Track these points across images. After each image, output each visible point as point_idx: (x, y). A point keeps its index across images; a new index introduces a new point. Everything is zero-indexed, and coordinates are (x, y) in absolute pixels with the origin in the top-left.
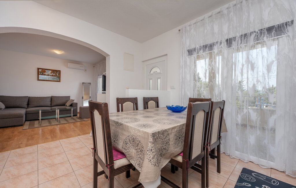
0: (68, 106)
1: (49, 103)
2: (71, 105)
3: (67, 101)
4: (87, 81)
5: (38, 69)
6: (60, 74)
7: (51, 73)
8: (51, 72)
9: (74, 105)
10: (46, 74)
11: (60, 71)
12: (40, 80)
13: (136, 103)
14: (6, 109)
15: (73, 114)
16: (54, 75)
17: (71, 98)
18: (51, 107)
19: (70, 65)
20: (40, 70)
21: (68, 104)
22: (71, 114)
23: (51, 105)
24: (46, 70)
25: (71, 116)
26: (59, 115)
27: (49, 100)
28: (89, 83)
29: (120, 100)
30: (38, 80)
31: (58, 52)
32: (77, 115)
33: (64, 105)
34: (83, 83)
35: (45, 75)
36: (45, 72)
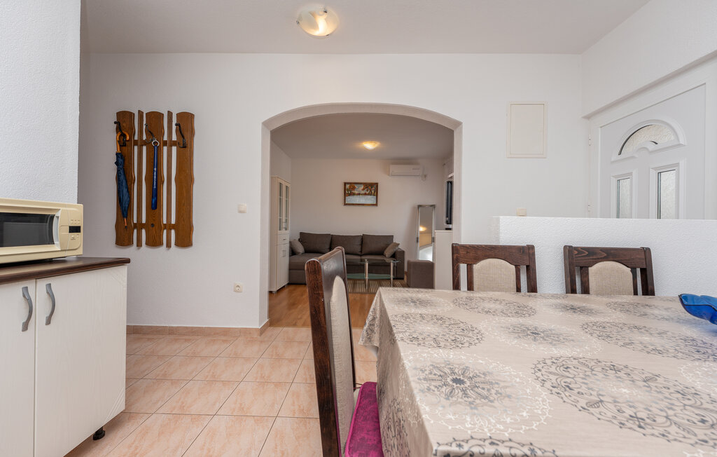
0: (387, 256)
1: (358, 249)
2: (394, 256)
3: (387, 245)
4: (428, 201)
5: (345, 184)
6: (376, 190)
7: (363, 190)
8: (362, 187)
9: (398, 256)
10: (356, 192)
11: (377, 184)
12: (347, 204)
13: (528, 267)
14: (307, 254)
15: (394, 274)
16: (367, 193)
17: (395, 241)
18: (361, 256)
19: (395, 169)
20: (348, 186)
21: (388, 252)
22: (390, 274)
23: (361, 252)
24: (356, 186)
25: (390, 279)
26: (369, 273)
27: (358, 242)
28: (432, 206)
29: (462, 252)
30: (345, 204)
31: (369, 145)
32: (403, 279)
33: (381, 253)
34: (419, 206)
35: (354, 194)
36: (354, 188)
